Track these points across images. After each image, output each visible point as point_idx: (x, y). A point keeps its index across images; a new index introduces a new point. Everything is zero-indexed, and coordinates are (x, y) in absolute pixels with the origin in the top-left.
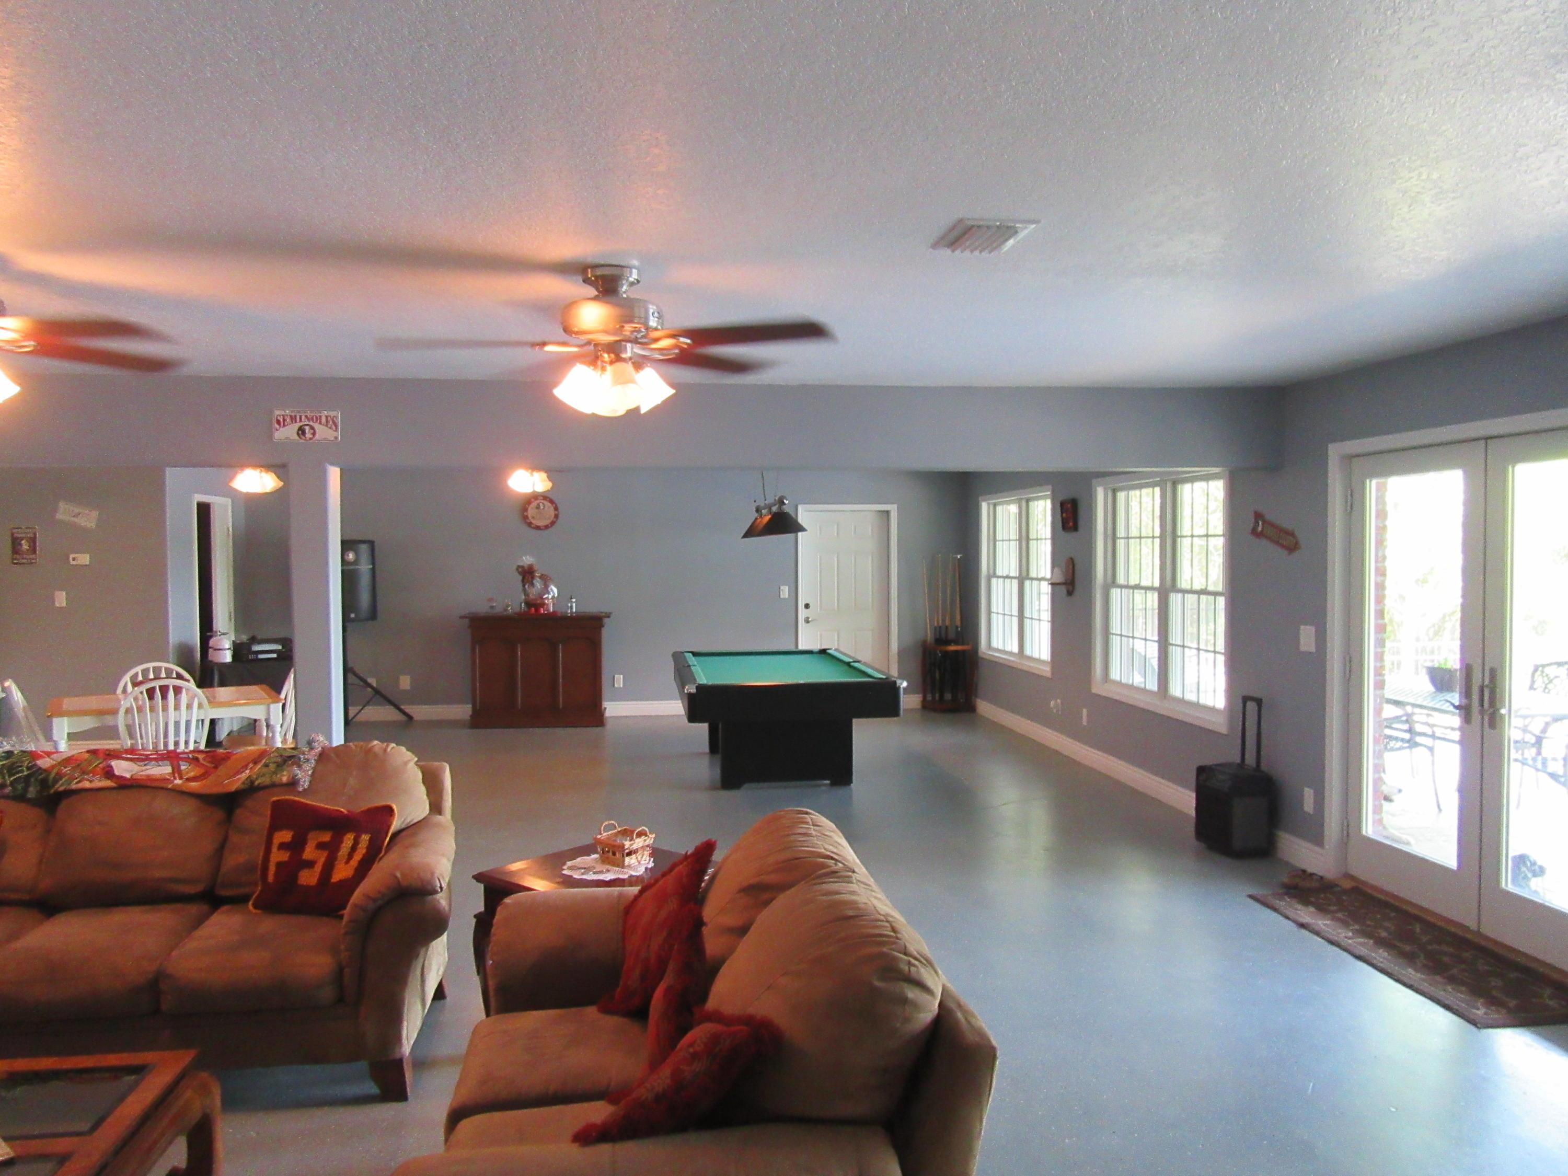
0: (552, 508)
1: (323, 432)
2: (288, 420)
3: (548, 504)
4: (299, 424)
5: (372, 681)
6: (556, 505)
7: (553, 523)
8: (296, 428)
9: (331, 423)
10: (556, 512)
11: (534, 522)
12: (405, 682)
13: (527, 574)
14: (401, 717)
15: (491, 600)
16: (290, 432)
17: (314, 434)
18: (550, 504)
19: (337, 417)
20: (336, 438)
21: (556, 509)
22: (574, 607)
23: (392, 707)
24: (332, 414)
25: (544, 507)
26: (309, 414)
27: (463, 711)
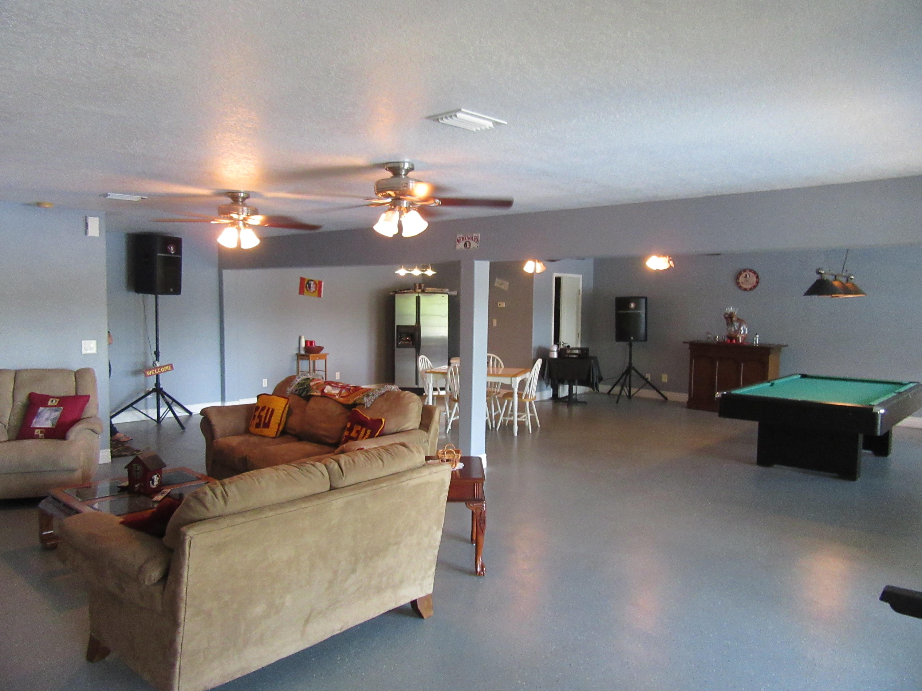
0: (755, 278)
1: (474, 244)
2: (461, 239)
3: (752, 274)
4: (465, 241)
5: (648, 376)
6: (757, 275)
7: (755, 287)
8: (464, 243)
9: (476, 240)
10: (757, 280)
11: (742, 285)
12: (665, 378)
13: (729, 318)
14: (661, 398)
15: (708, 333)
16: (461, 245)
17: (470, 246)
18: (753, 275)
19: (478, 237)
20: (478, 247)
21: (757, 277)
22: (757, 340)
23: (655, 391)
24: (477, 235)
25: (750, 276)
26: (469, 236)
27: (684, 397)
